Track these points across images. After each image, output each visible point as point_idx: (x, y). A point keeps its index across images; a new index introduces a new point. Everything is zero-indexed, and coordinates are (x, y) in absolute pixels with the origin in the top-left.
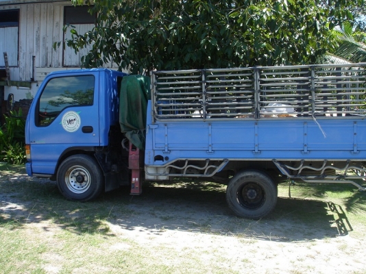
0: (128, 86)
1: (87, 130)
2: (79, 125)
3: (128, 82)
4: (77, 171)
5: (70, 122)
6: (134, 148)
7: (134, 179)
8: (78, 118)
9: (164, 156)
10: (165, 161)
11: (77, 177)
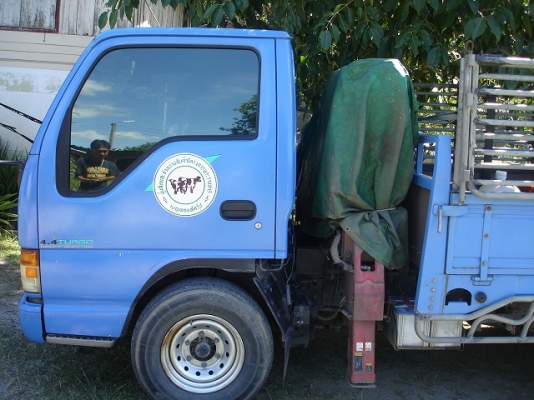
0: (370, 90)
1: (236, 211)
2: (211, 196)
3: (373, 77)
4: (195, 327)
5: (182, 185)
6: (369, 262)
7: (359, 346)
8: (210, 176)
9: (473, 290)
10: (475, 304)
11: (193, 345)
